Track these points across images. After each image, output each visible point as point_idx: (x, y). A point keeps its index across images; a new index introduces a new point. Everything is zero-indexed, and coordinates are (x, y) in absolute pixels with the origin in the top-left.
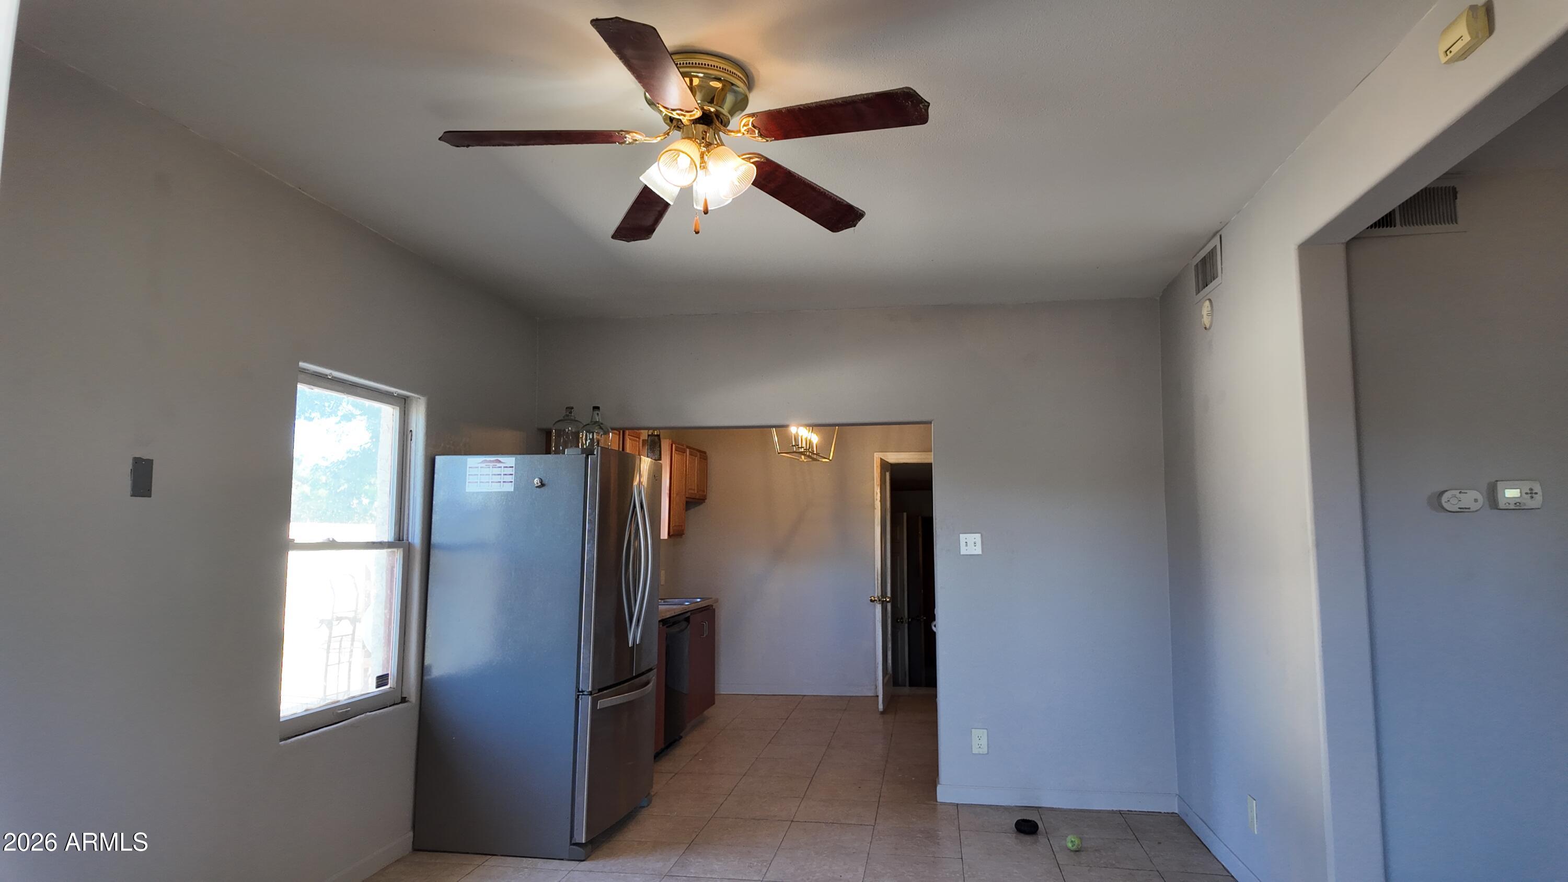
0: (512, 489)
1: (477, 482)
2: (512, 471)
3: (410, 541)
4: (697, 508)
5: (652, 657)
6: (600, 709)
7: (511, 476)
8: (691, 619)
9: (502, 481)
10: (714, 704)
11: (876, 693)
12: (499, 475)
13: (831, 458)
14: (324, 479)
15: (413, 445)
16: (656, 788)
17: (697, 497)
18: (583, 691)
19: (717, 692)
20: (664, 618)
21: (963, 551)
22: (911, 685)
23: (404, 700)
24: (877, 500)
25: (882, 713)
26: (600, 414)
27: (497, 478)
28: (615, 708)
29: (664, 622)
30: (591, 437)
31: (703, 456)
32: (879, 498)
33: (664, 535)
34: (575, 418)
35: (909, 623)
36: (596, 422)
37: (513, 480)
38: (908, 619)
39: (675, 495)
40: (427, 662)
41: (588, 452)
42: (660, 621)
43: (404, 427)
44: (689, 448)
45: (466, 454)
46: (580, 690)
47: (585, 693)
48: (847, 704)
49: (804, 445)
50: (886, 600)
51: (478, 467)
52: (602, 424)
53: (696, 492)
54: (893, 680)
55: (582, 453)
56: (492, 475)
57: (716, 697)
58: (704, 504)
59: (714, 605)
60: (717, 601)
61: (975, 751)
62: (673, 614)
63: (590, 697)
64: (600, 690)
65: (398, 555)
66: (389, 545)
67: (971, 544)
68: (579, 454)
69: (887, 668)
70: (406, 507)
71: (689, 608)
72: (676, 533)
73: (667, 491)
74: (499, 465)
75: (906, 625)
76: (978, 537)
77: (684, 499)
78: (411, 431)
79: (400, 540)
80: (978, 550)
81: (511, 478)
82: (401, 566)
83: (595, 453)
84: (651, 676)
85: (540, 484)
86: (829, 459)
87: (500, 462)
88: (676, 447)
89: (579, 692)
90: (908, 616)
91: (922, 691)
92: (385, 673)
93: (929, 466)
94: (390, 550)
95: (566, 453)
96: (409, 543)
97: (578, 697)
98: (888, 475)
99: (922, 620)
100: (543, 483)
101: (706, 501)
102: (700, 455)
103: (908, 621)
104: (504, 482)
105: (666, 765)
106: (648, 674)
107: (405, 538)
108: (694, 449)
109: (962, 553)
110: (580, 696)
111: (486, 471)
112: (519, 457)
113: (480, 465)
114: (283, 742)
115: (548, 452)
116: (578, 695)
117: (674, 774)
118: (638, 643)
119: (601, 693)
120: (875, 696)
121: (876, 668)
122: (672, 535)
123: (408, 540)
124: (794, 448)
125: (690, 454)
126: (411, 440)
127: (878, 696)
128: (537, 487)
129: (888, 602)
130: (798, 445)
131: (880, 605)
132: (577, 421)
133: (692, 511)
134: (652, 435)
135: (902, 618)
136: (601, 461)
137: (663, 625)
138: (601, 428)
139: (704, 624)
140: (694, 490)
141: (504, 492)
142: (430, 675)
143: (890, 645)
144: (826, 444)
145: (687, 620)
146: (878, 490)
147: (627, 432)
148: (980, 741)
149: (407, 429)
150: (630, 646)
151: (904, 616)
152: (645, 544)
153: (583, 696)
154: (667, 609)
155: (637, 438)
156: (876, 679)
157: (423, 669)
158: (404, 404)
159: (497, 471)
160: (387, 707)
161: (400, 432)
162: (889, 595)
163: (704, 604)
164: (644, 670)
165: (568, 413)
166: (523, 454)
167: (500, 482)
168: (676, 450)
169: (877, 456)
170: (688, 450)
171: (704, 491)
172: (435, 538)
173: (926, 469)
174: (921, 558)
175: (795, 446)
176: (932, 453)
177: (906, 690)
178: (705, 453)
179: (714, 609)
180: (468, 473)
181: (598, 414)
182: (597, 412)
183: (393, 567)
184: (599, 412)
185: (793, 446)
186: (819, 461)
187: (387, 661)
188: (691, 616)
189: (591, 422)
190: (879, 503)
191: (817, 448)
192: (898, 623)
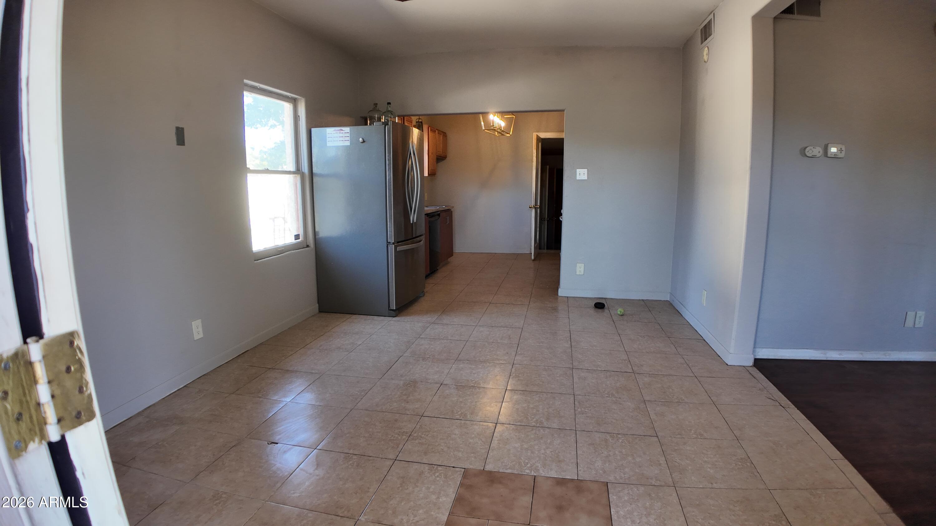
0: (349, 144)
1: (332, 141)
2: (348, 135)
3: (303, 171)
4: (443, 162)
5: (422, 229)
6: (398, 251)
7: (348, 137)
8: (441, 215)
9: (344, 140)
10: (453, 256)
11: (531, 252)
12: (342, 137)
13: (511, 134)
14: (265, 156)
15: (300, 123)
16: (425, 290)
17: (442, 156)
18: (390, 243)
19: (454, 252)
20: (427, 213)
21: (578, 178)
22: (547, 249)
23: (308, 246)
24: (534, 156)
25: (533, 260)
26: (391, 107)
27: (342, 139)
28: (406, 251)
29: (427, 215)
30: (387, 119)
31: (444, 135)
32: (535, 156)
33: (426, 174)
34: (378, 109)
35: (548, 221)
36: (389, 111)
37: (349, 140)
38: (548, 218)
39: (431, 154)
40: (316, 230)
41: (386, 124)
42: (425, 214)
43: (295, 114)
44: (437, 130)
45: (326, 127)
46: (389, 242)
47: (391, 243)
48: (517, 257)
49: (497, 126)
50: (537, 207)
51: (332, 133)
52: (392, 111)
53: (441, 153)
54: (539, 246)
55: (383, 124)
56: (339, 137)
57: (454, 253)
58: (446, 160)
59: (452, 209)
60: (453, 207)
61: (578, 273)
62: (432, 212)
63: (393, 245)
64: (398, 242)
65: (298, 177)
66: (293, 173)
67: (582, 174)
68: (380, 125)
69: (536, 239)
70: (300, 154)
71: (439, 210)
72: (432, 174)
73: (427, 152)
74: (342, 132)
75: (546, 222)
76: (585, 171)
77: (435, 157)
78: (299, 116)
79: (298, 171)
80: (585, 177)
81: (348, 138)
82: (300, 183)
83: (389, 124)
84: (422, 238)
85: (362, 141)
86: (510, 134)
87: (342, 130)
88: (431, 129)
89: (388, 243)
91: (552, 251)
92: (298, 234)
93: (563, 139)
94: (294, 175)
95: (374, 125)
96: (303, 172)
97: (388, 245)
98: (540, 144)
99: (554, 219)
100: (364, 140)
101: (447, 158)
102: (443, 134)
104: (345, 140)
105: (430, 281)
106: (420, 237)
107: (301, 170)
108: (440, 131)
109: (577, 179)
110: (389, 245)
111: (336, 135)
112: (352, 127)
113: (333, 132)
114: (256, 262)
115: (366, 124)
116: (388, 244)
117: (434, 284)
118: (415, 222)
119: (398, 244)
120: (530, 254)
121: (531, 240)
122: (430, 174)
123: (302, 171)
124: (491, 128)
125: (438, 133)
126: (299, 120)
127: (531, 253)
128: (361, 143)
129: (538, 208)
130: (494, 126)
131: (534, 209)
132: (380, 111)
133: (440, 164)
134: (418, 122)
135: (544, 218)
136: (392, 128)
137: (427, 217)
138: (392, 114)
139: (447, 219)
141: (345, 146)
142: (318, 235)
143: (538, 229)
144: (508, 126)
145: (439, 215)
146: (535, 151)
147: (405, 118)
148: (580, 269)
149: (297, 115)
150: (411, 223)
152: (416, 174)
153: (390, 245)
154: (429, 209)
155: (410, 122)
156: (531, 246)
157: (315, 233)
158: (294, 102)
159: (341, 135)
160: (300, 249)
161: (294, 117)
162: (539, 204)
163: (447, 208)
164: (418, 235)
165: (375, 107)
166: (354, 126)
167: (343, 141)
168: (431, 130)
169: (535, 135)
170: (437, 131)
171: (446, 153)
172: (315, 170)
173: (560, 142)
174: (555, 189)
175: (492, 126)
176: (564, 133)
177: (545, 251)
178: (445, 133)
179: (452, 211)
180: (327, 137)
181: (390, 107)
182: (390, 105)
183: (296, 184)
184: (390, 106)
185: (491, 126)
186: (505, 135)
187: (298, 228)
188: (441, 213)
189: (387, 111)
190: (535, 158)
191: (503, 128)
192: (542, 220)
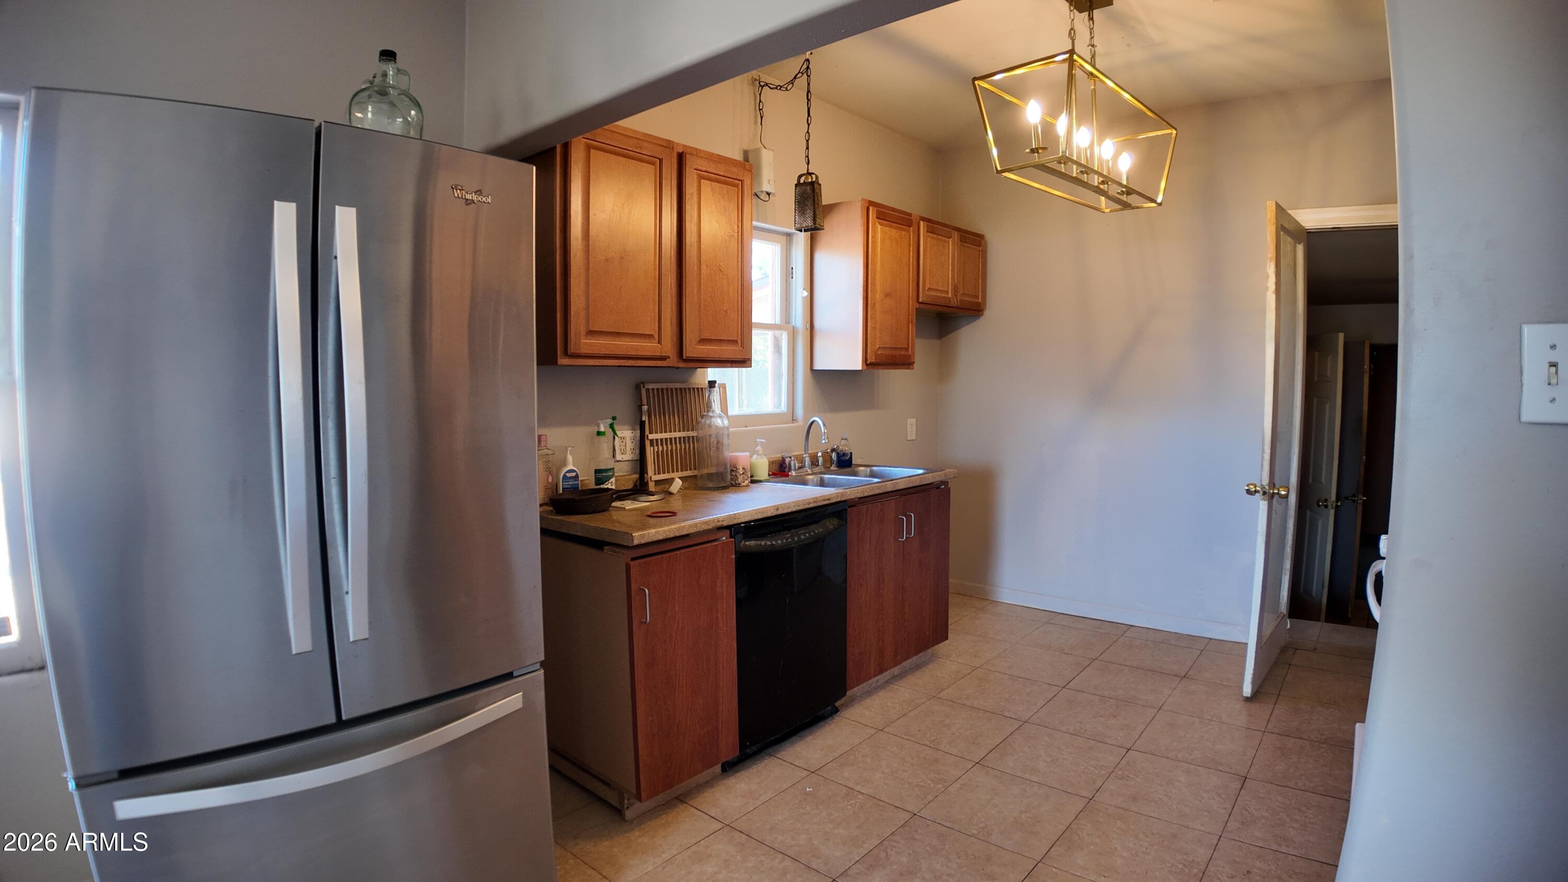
8: (852, 512)
25: (1251, 698)
31: (972, 239)
38: (1337, 501)
44: (925, 220)
50: (1278, 493)
53: (949, 297)
58: (982, 317)
71: (879, 488)
75: (1332, 512)
86: (1159, 202)
88: (878, 213)
90: (1337, 497)
98: (1299, 253)
99: (1360, 501)
101: (984, 313)
102: (962, 237)
103: (1337, 506)
108: (940, 226)
124: (1034, 157)
125: (928, 234)
131: (1266, 502)
135: (1326, 500)
139: (903, 518)
140: (947, 292)
145: (840, 514)
151: (1330, 498)
170: (920, 223)
174: (1365, 407)
175: (1037, 150)
178: (979, 236)
179: (950, 488)
191: (1127, 179)
192: (1319, 506)
